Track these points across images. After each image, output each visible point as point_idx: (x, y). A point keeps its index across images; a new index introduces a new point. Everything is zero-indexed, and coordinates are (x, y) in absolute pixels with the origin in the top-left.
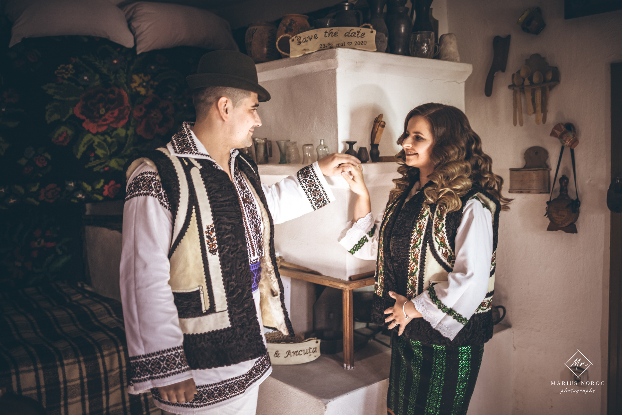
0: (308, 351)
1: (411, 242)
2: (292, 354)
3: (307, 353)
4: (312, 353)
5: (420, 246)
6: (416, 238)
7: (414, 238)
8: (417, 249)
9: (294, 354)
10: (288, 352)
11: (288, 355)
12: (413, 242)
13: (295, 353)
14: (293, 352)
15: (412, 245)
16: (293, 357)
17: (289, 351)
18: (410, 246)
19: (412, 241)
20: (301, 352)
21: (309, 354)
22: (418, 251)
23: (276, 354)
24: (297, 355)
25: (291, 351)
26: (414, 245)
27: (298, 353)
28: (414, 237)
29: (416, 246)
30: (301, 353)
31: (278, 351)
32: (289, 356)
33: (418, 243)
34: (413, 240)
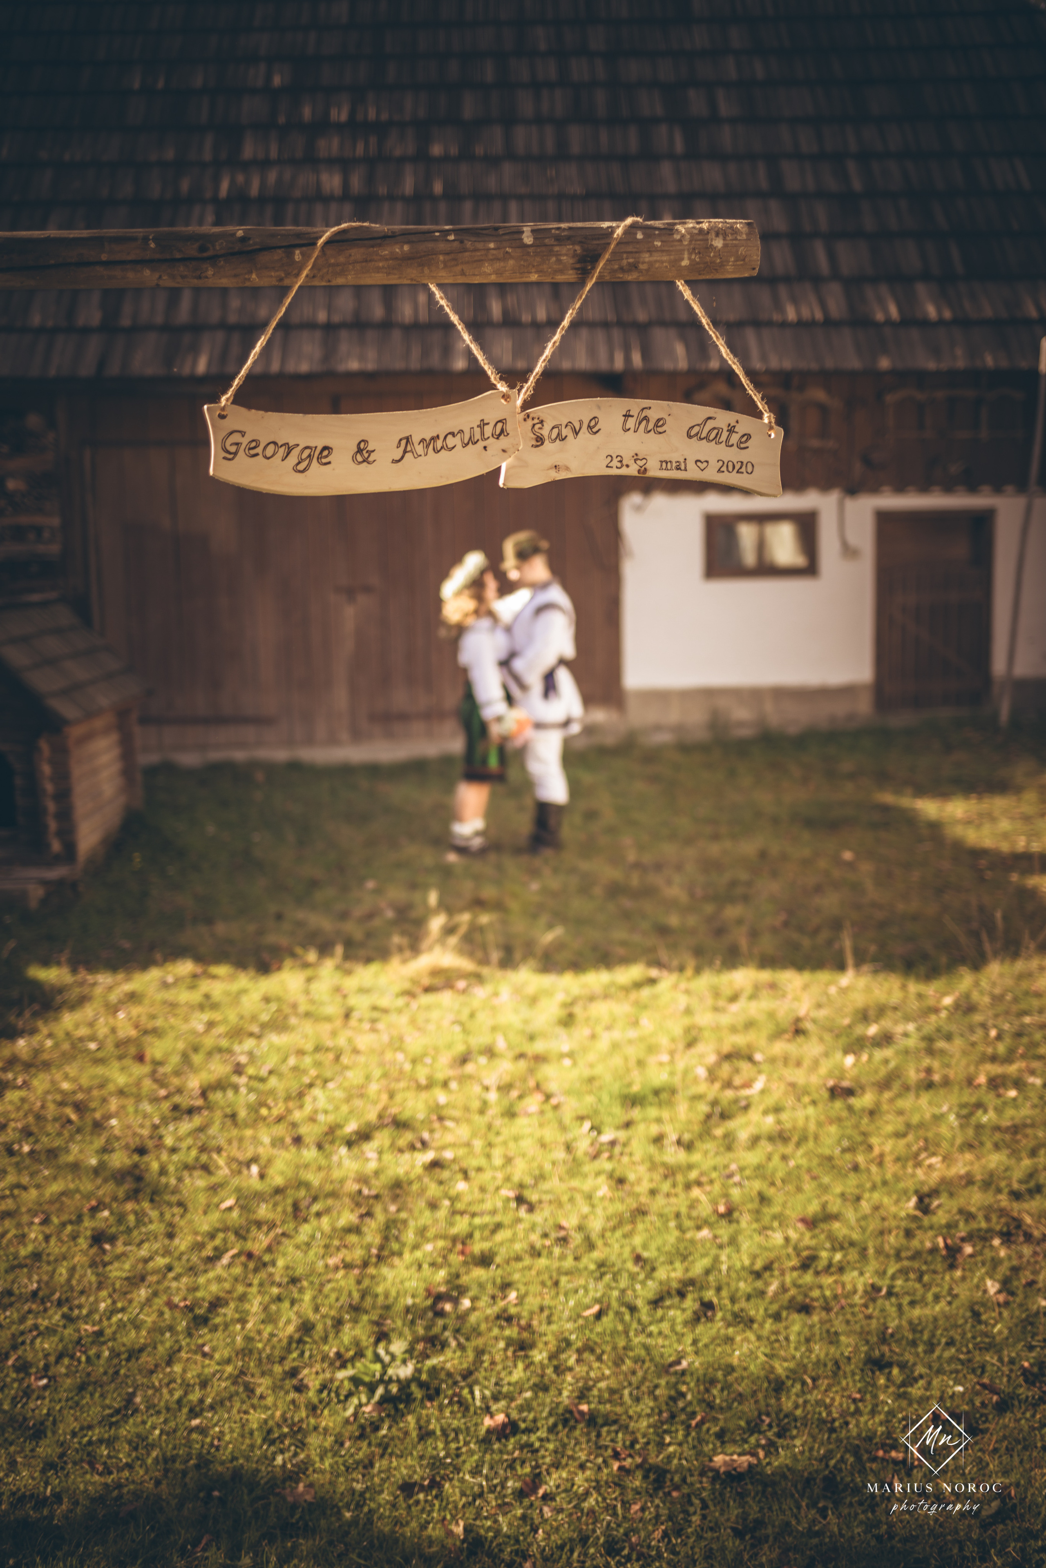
0: (477, 436)
2: (420, 449)
3: (472, 441)
4: (491, 442)
9: (428, 446)
10: (404, 442)
11: (405, 452)
13: (430, 443)
14: (423, 440)
16: (423, 458)
17: (408, 439)
20: (450, 436)
21: (481, 444)
23: (360, 451)
24: (437, 452)
25: (416, 439)
27: (439, 444)
30: (451, 441)
31: (364, 441)
32: (409, 456)
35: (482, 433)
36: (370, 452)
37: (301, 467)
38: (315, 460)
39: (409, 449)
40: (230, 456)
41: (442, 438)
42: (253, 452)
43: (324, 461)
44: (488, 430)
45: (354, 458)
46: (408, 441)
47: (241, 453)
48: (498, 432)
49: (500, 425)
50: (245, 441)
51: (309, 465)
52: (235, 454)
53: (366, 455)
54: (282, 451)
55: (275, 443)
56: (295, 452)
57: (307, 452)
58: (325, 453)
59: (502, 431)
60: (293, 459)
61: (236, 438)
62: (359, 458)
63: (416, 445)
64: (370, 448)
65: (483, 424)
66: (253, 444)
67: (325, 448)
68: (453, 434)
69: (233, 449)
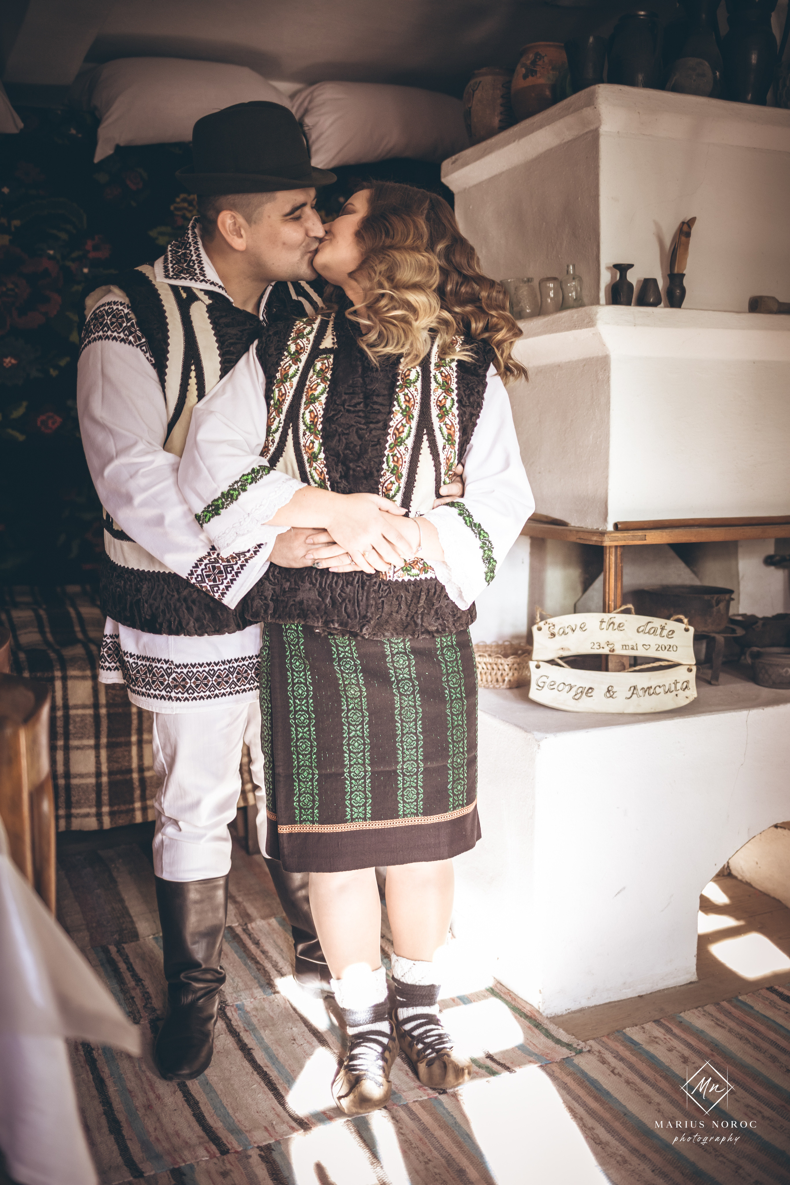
0: (673, 688)
1: (389, 434)
2: (641, 693)
3: (670, 691)
4: (680, 692)
5: (410, 442)
6: (400, 424)
7: (395, 425)
8: (402, 448)
9: (645, 691)
10: (632, 689)
11: (633, 693)
12: (394, 434)
13: (647, 690)
14: (643, 688)
15: (390, 439)
16: (642, 698)
18: (387, 441)
19: (391, 431)
20: (658, 688)
21: (675, 693)
22: (405, 452)
23: (609, 691)
24: (650, 695)
25: (639, 687)
26: (396, 439)
27: (652, 691)
28: (397, 422)
29: (399, 442)
30: (658, 690)
31: (612, 686)
32: (634, 696)
33: (404, 435)
34: (393, 429)
35: (676, 687)
36: (614, 693)
37: (577, 697)
38: (584, 694)
39: (635, 692)
40: (540, 687)
41: (653, 688)
42: (552, 687)
43: (589, 695)
44: (679, 686)
45: (605, 695)
46: (635, 688)
47: (546, 687)
48: (684, 687)
49: (685, 684)
50: (548, 681)
51: (581, 697)
52: (543, 687)
53: (612, 693)
54: (567, 688)
55: (564, 684)
56: (574, 689)
57: (581, 689)
58: (590, 691)
59: (686, 687)
60: (573, 692)
61: (544, 679)
62: (608, 695)
63: (639, 690)
64: (614, 690)
65: (676, 683)
66: (553, 683)
67: (590, 688)
68: (660, 687)
69: (541, 685)
